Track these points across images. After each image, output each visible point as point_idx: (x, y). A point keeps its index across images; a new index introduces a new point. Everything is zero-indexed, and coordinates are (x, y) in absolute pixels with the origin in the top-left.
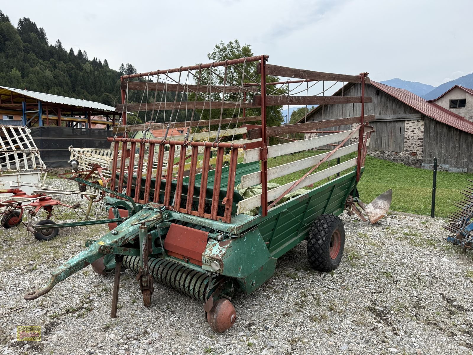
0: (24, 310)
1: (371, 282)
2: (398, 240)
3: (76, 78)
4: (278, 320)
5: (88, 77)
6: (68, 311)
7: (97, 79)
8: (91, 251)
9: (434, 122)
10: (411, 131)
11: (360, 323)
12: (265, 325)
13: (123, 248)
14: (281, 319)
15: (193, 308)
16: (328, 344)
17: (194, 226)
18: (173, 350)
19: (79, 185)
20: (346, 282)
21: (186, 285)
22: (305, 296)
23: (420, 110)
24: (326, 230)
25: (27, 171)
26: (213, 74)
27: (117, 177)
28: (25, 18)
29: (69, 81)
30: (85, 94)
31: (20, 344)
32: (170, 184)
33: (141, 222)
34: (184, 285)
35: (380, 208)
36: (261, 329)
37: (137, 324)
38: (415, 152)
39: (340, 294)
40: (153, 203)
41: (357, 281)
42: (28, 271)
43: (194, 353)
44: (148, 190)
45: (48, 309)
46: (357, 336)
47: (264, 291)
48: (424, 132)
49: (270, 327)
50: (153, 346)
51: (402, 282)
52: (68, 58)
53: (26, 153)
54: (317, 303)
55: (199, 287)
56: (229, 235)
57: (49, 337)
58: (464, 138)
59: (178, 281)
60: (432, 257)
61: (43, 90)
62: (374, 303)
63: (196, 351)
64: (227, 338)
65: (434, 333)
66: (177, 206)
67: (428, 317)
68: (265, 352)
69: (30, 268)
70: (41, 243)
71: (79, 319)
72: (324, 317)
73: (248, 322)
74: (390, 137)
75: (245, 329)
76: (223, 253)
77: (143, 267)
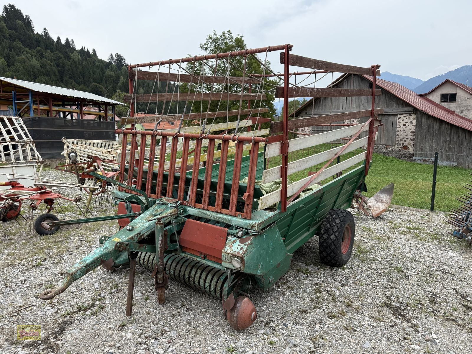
0: (33, 308)
1: (382, 277)
2: (402, 234)
3: (63, 67)
4: (296, 317)
5: (76, 66)
6: (80, 309)
7: (86, 69)
8: (106, 248)
9: (426, 116)
10: (403, 125)
11: (378, 320)
12: (284, 322)
13: (138, 244)
14: (299, 316)
15: (208, 305)
16: (350, 342)
17: (208, 221)
18: (195, 349)
19: (78, 178)
20: (358, 277)
21: (202, 282)
22: (320, 292)
23: (412, 104)
24: (339, 225)
25: (22, 163)
26: (206, 65)
27: (126, 170)
28: (10, 5)
29: (56, 71)
30: (73, 84)
31: (34, 344)
32: (184, 178)
33: (156, 217)
34: (199, 282)
35: (382, 202)
36: (281, 327)
37: (153, 322)
38: (406, 146)
39: (354, 290)
40: (166, 198)
41: (368, 276)
42: (33, 267)
43: (216, 352)
44: (160, 184)
45: (59, 307)
46: (378, 333)
47: (278, 287)
48: (416, 126)
49: (289, 325)
50: (173, 346)
51: (414, 277)
52: (55, 46)
53: (21, 144)
54: (333, 299)
55: (215, 283)
56: (250, 232)
57: (64, 337)
58: (455, 133)
59: (192, 277)
60: (438, 251)
61: (30, 79)
62: (389, 298)
63: (217, 350)
64: (247, 336)
65: (453, 329)
66: (192, 201)
67: (445, 313)
68: (288, 350)
69: (35, 263)
70: (42, 238)
71: (92, 318)
72: (342, 314)
73: (266, 319)
74: (382, 131)
75: (264, 326)
76: (245, 250)
77: (159, 264)
